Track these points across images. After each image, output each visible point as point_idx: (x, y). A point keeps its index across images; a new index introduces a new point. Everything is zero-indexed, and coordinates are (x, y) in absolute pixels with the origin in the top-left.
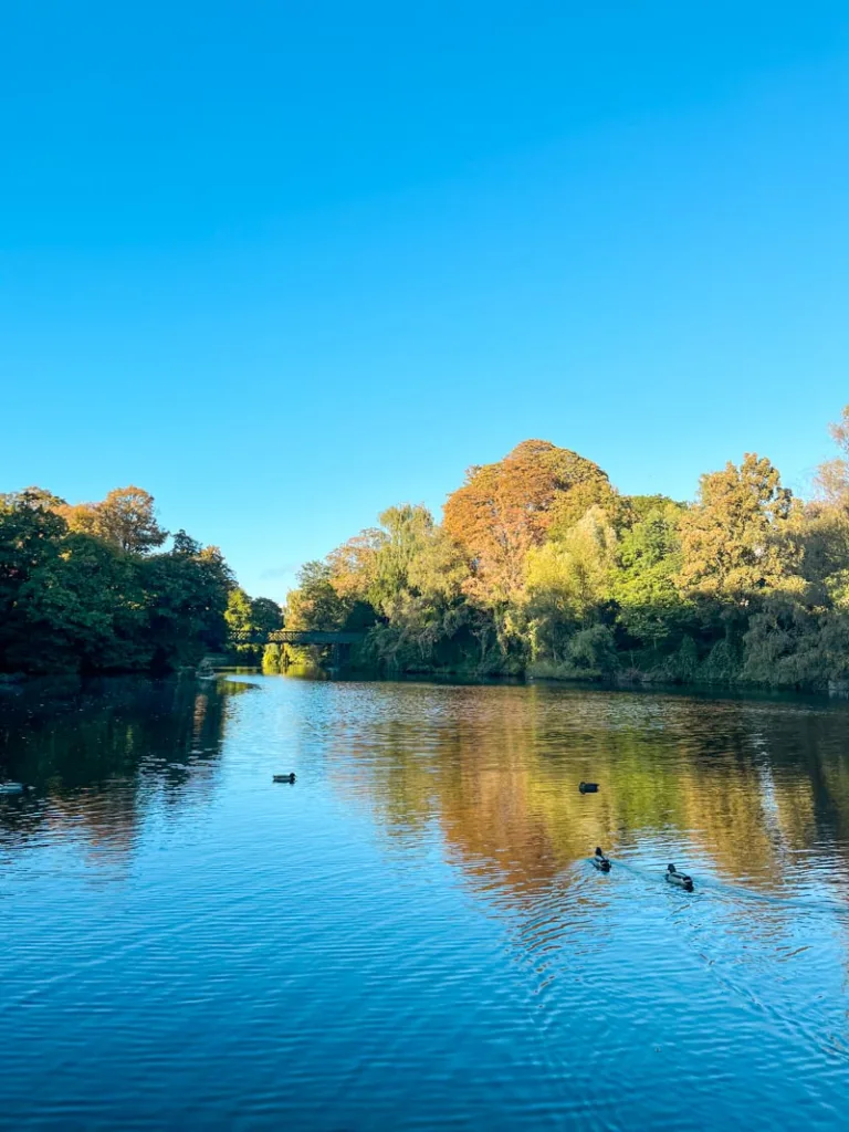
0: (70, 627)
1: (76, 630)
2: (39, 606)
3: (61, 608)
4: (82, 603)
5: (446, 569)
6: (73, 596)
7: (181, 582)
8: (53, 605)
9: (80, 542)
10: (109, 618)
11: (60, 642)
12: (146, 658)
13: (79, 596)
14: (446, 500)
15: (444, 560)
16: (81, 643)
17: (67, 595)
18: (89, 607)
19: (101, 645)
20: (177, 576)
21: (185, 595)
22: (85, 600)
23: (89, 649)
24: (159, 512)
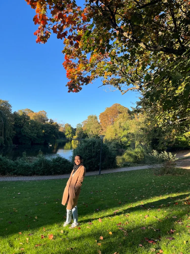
0: (29, 136)
1: (30, 137)
2: (24, 132)
3: (28, 133)
4: (31, 132)
5: (97, 128)
6: (30, 131)
7: (49, 129)
8: (26, 132)
9: (32, 121)
10: (36, 135)
11: (28, 139)
12: (43, 142)
13: (31, 131)
14: (100, 114)
15: (96, 126)
16: (31, 139)
17: (29, 131)
18: (32, 133)
19: (35, 139)
20: (49, 127)
21: (50, 131)
22: (32, 131)
23: (32, 140)
24: (47, 115)
